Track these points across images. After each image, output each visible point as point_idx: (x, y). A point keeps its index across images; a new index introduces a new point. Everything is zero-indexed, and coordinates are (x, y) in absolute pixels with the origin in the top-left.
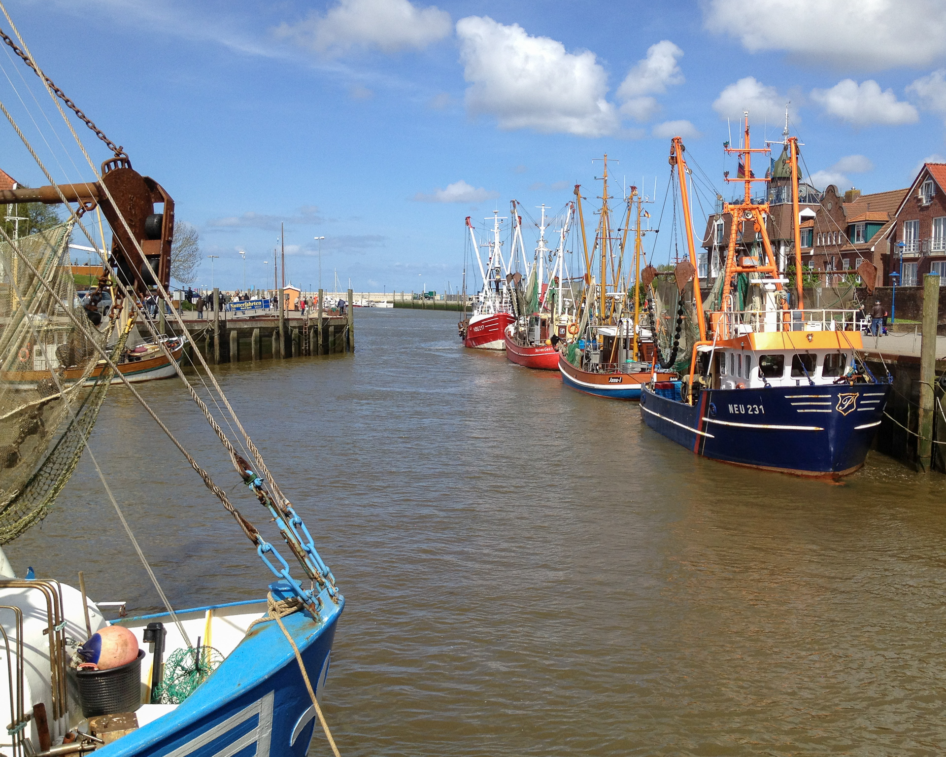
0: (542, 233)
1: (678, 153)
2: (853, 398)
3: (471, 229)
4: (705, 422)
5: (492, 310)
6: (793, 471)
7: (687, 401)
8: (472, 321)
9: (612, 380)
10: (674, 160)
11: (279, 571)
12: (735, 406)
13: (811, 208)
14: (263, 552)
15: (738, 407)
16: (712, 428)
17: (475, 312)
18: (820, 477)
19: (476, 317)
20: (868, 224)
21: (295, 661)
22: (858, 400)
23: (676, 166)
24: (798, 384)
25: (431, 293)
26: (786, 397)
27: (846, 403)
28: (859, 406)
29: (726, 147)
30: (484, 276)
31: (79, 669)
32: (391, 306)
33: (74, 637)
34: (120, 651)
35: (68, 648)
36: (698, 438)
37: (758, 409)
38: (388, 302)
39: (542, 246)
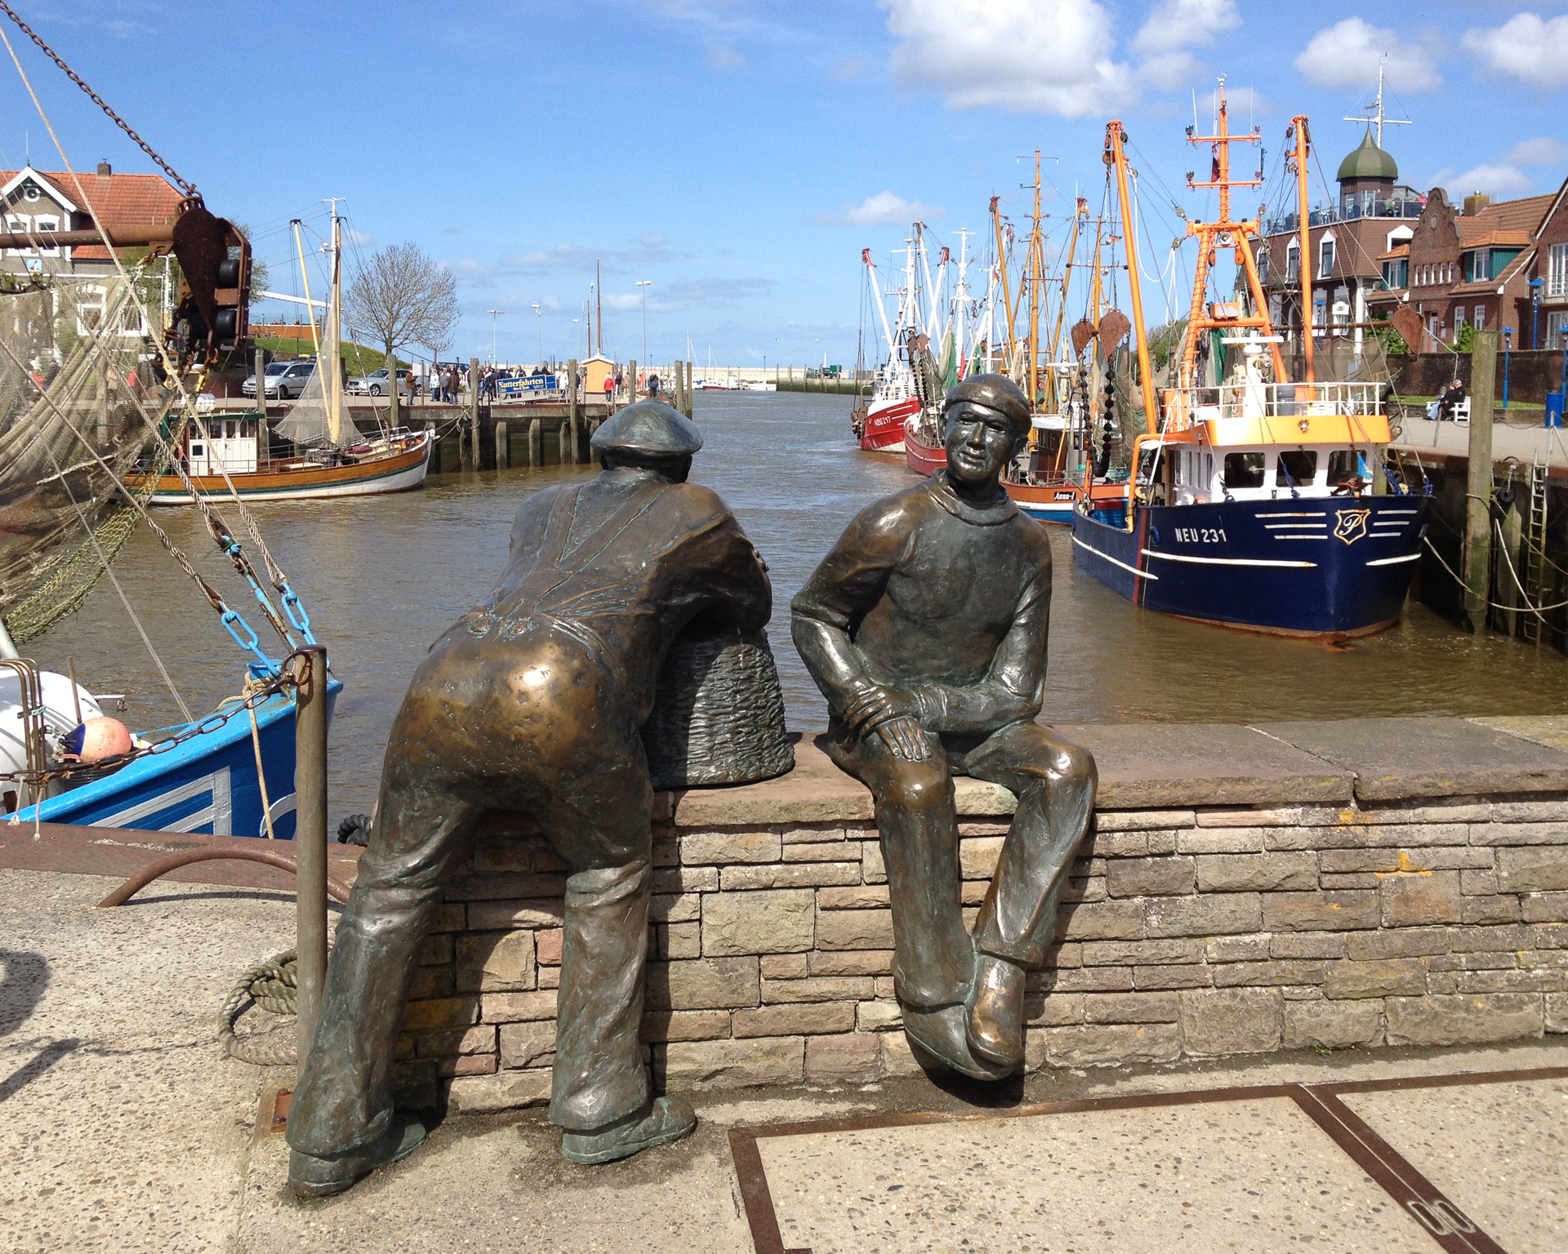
0: (962, 273)
1: (1117, 144)
2: (1360, 518)
3: (871, 268)
4: (1145, 556)
5: (902, 394)
6: (1274, 630)
7: (1125, 525)
8: (872, 410)
9: (1059, 496)
10: (1110, 157)
11: (246, 642)
12: (1185, 530)
13: (1408, 224)
14: (228, 622)
15: (1189, 533)
16: (1155, 565)
17: (877, 396)
18: (1314, 639)
19: (878, 404)
20: (1495, 250)
21: (250, 737)
22: (1369, 521)
23: (1113, 165)
24: (1274, 496)
25: (833, 368)
26: (1258, 516)
27: (1350, 525)
28: (1371, 529)
29: (1190, 134)
30: (890, 341)
31: (61, 760)
32: (773, 387)
33: (57, 726)
34: (105, 742)
35: (48, 737)
36: (1137, 580)
37: (1218, 535)
38: (768, 382)
39: (961, 293)
